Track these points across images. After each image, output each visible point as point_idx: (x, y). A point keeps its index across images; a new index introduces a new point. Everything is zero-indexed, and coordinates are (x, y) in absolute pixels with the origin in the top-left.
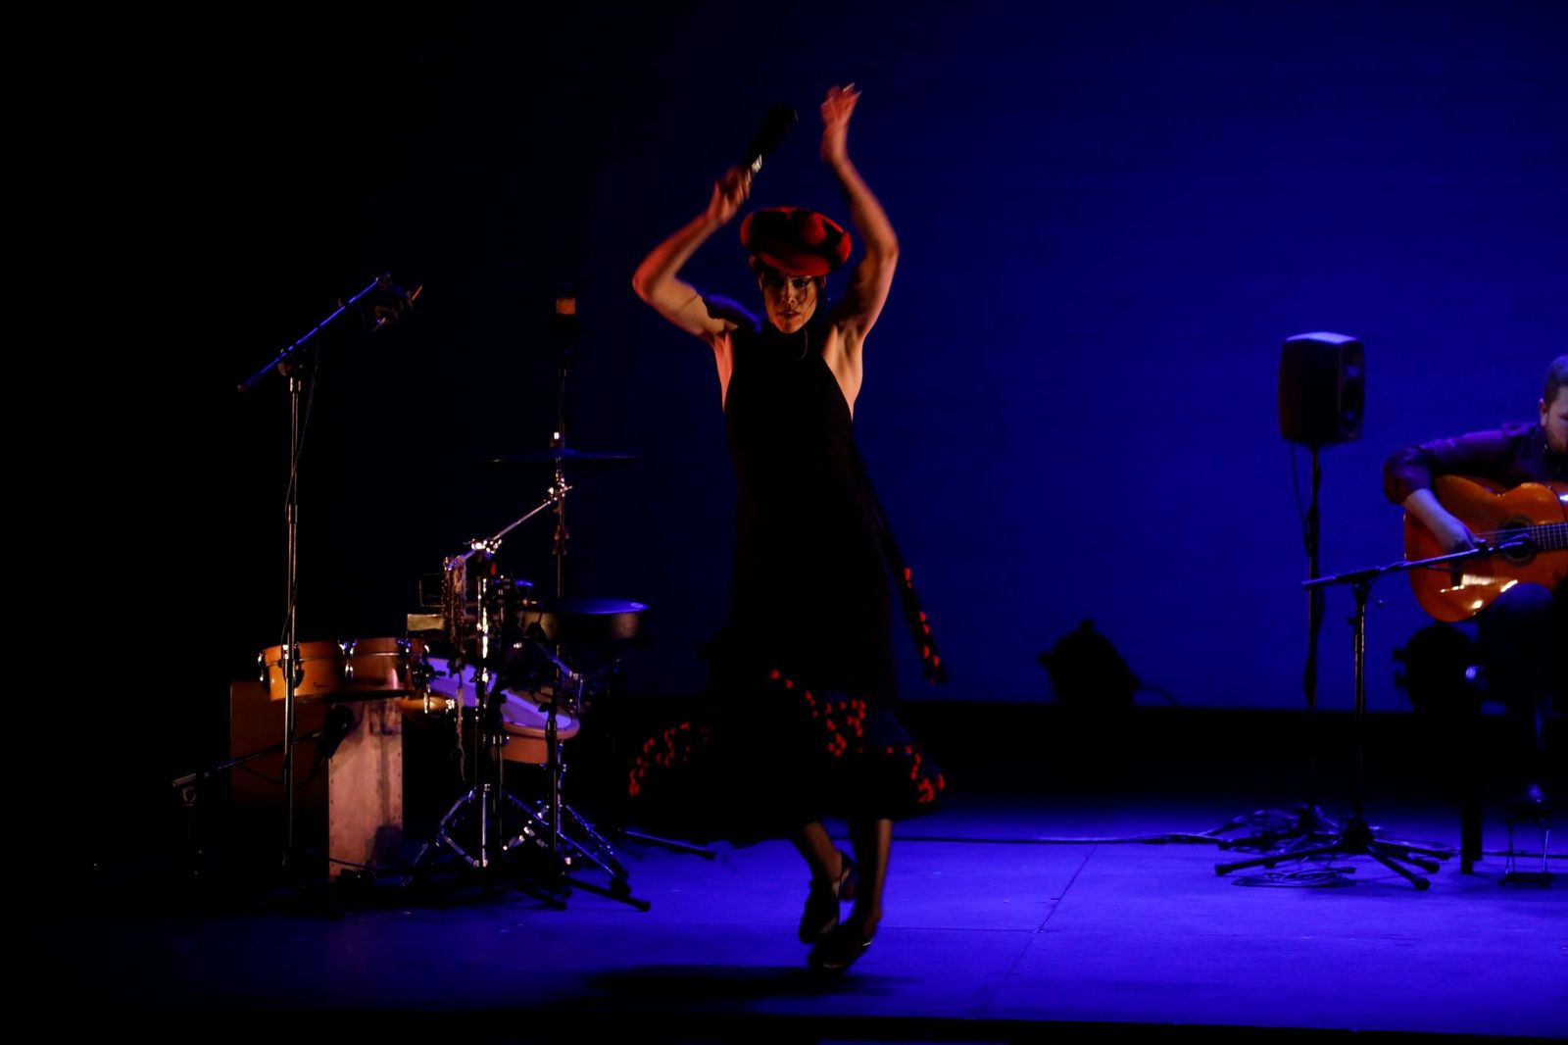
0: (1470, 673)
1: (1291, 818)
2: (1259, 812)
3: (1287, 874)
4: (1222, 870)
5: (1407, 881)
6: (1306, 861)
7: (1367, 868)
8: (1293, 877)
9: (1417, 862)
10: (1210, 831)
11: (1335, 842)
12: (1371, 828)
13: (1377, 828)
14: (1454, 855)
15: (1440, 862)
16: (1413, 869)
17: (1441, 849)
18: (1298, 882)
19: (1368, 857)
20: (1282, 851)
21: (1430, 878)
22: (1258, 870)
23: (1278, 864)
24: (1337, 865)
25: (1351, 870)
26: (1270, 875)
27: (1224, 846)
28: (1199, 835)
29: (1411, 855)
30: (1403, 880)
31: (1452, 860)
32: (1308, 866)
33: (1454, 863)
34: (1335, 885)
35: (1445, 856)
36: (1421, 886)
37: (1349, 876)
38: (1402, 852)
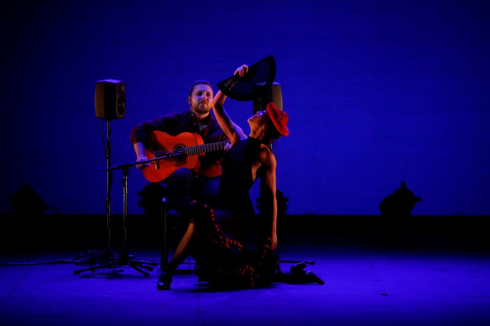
0: (164, 200)
1: (101, 253)
2: (90, 252)
3: (99, 273)
4: (76, 273)
5: (141, 274)
6: (106, 268)
7: (128, 270)
8: (102, 274)
9: (146, 267)
10: (72, 259)
11: (117, 261)
12: (129, 256)
13: (131, 256)
14: (158, 264)
15: (153, 267)
16: (145, 270)
17: (154, 262)
18: (104, 276)
19: (128, 266)
20: (98, 265)
21: (151, 273)
22: (89, 272)
23: (96, 270)
24: (117, 269)
25: (122, 271)
26: (93, 274)
27: (77, 264)
28: (68, 260)
29: (143, 265)
31: (158, 266)
32: (107, 270)
34: (115, 276)
35: (155, 265)
36: (147, 276)
37: (122, 273)
38: (140, 264)
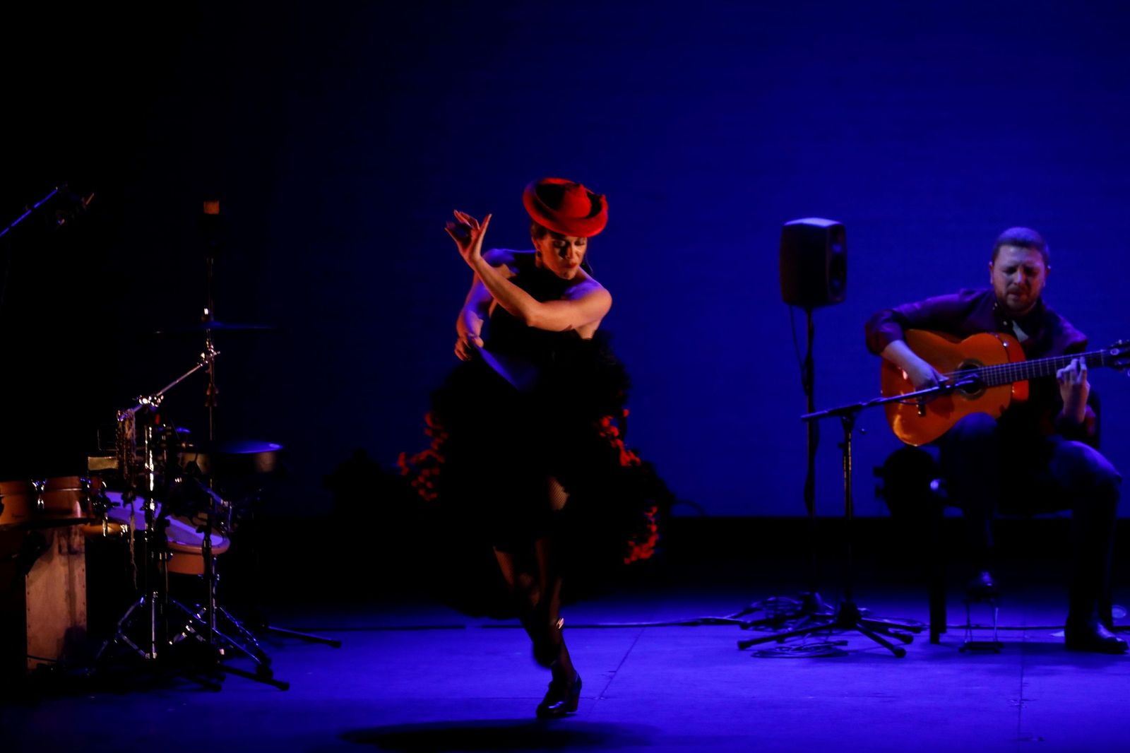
0: (934, 485)
1: (796, 602)
2: (771, 599)
3: (794, 647)
4: (743, 646)
5: (888, 650)
6: (809, 636)
7: (857, 641)
8: (799, 649)
9: (896, 635)
10: (733, 615)
11: (831, 621)
12: (859, 609)
13: (864, 609)
14: (925, 629)
15: (914, 635)
16: (893, 641)
17: (914, 625)
18: (803, 654)
19: (857, 632)
20: (790, 629)
21: (907, 648)
22: (771, 645)
23: (786, 640)
24: (833, 639)
25: (845, 643)
26: (781, 648)
27: (744, 626)
28: (725, 618)
29: (890, 630)
30: (885, 650)
31: (923, 633)
32: (811, 641)
33: (925, 635)
34: (830, 655)
35: (918, 630)
36: (899, 655)
37: (843, 648)
38: (884, 628)
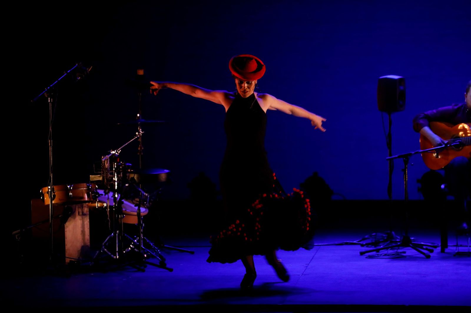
0: (443, 186)
1: (384, 236)
2: (373, 234)
3: (383, 254)
4: (362, 254)
6: (390, 250)
7: (410, 252)
8: (385, 255)
9: (426, 249)
10: (358, 241)
11: (399, 243)
12: (411, 238)
13: (413, 238)
14: (438, 247)
15: (434, 249)
16: (425, 251)
17: (434, 245)
18: (387, 257)
19: (410, 248)
20: (382, 247)
21: (431, 255)
22: (374, 253)
23: (380, 251)
24: (400, 251)
25: (405, 252)
26: (378, 255)
27: (362, 245)
28: (354, 242)
29: (424, 247)
30: (422, 255)
31: (438, 248)
32: (390, 252)
33: (439, 249)
34: (399, 257)
35: (436, 247)
36: (428, 257)
37: (404, 254)
38: (421, 246)
